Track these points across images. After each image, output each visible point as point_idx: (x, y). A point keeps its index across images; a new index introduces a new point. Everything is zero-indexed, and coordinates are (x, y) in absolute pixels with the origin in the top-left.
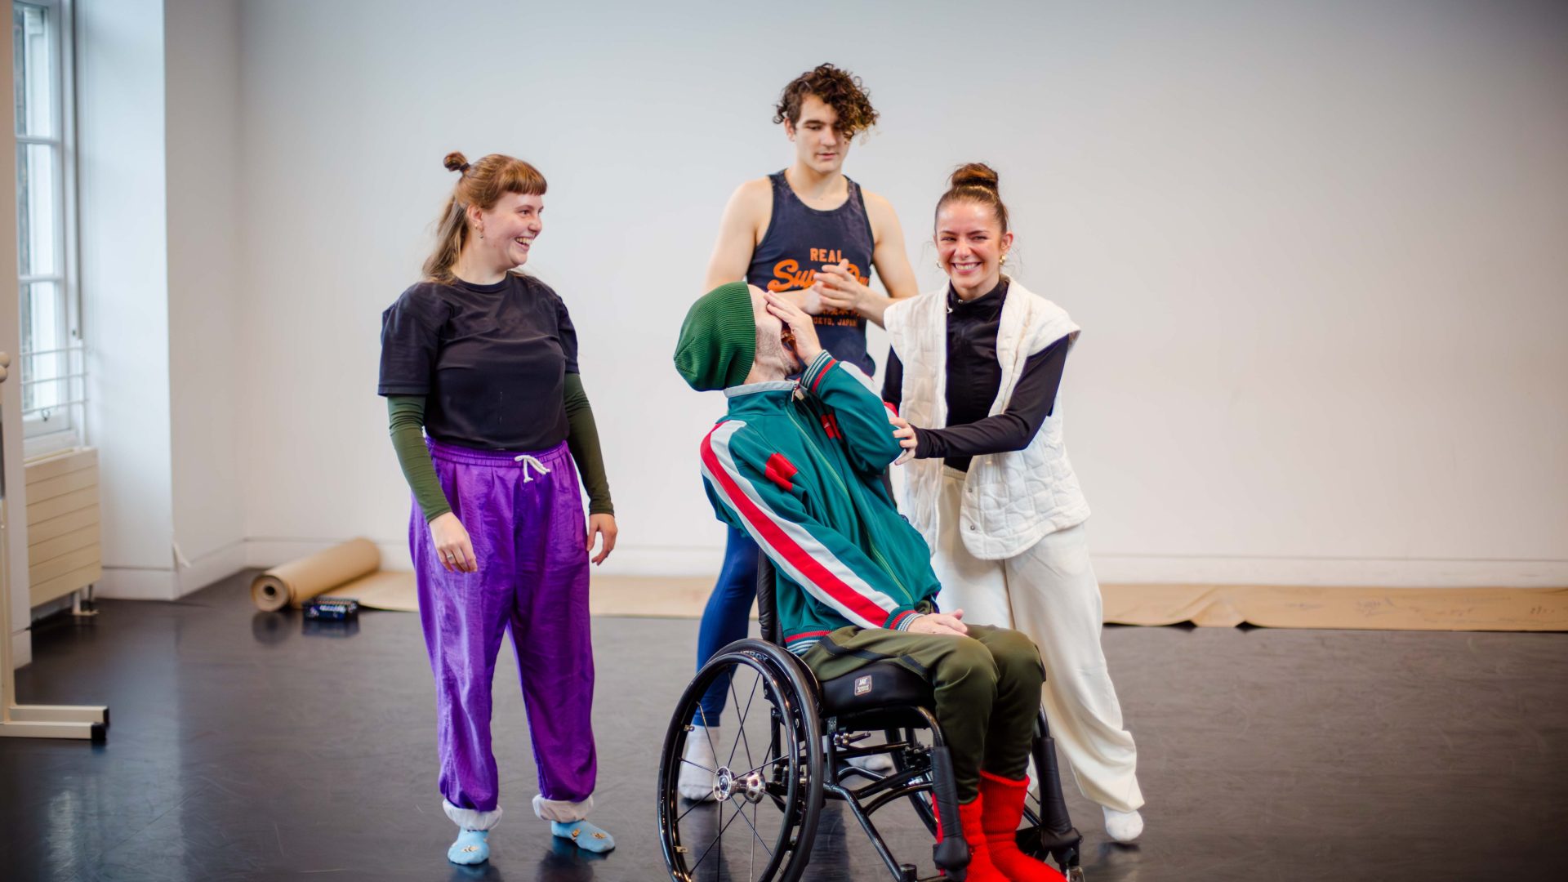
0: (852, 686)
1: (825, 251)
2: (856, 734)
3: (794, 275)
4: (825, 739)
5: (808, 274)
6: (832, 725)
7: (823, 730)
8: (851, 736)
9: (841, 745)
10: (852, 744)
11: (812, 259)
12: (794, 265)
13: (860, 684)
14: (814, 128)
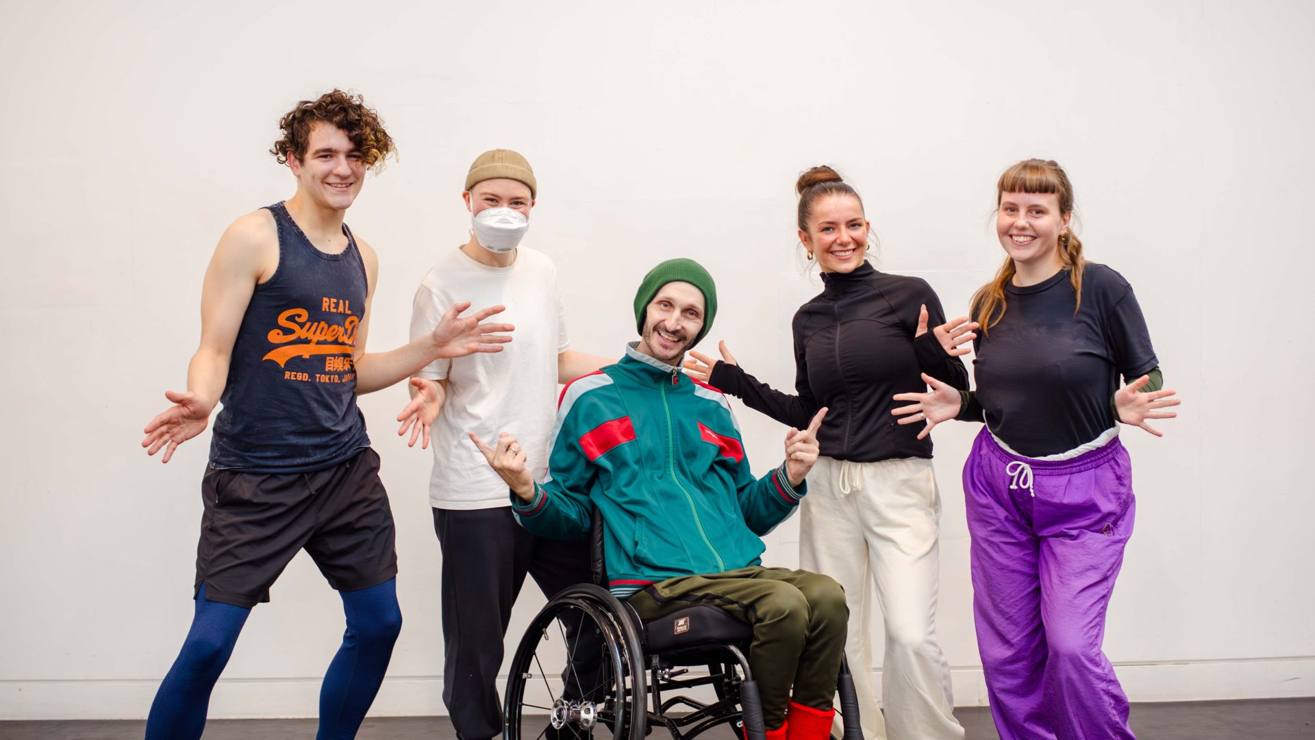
0: (672, 626)
1: (335, 301)
2: (676, 669)
3: (302, 325)
4: (649, 672)
5: (318, 326)
6: (655, 661)
7: (648, 665)
8: (672, 671)
9: (663, 679)
10: (672, 679)
11: (323, 310)
12: (305, 315)
13: (679, 624)
14: (325, 156)
